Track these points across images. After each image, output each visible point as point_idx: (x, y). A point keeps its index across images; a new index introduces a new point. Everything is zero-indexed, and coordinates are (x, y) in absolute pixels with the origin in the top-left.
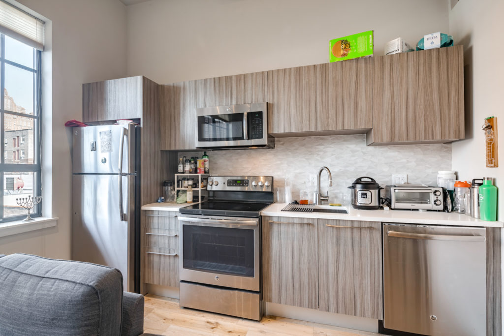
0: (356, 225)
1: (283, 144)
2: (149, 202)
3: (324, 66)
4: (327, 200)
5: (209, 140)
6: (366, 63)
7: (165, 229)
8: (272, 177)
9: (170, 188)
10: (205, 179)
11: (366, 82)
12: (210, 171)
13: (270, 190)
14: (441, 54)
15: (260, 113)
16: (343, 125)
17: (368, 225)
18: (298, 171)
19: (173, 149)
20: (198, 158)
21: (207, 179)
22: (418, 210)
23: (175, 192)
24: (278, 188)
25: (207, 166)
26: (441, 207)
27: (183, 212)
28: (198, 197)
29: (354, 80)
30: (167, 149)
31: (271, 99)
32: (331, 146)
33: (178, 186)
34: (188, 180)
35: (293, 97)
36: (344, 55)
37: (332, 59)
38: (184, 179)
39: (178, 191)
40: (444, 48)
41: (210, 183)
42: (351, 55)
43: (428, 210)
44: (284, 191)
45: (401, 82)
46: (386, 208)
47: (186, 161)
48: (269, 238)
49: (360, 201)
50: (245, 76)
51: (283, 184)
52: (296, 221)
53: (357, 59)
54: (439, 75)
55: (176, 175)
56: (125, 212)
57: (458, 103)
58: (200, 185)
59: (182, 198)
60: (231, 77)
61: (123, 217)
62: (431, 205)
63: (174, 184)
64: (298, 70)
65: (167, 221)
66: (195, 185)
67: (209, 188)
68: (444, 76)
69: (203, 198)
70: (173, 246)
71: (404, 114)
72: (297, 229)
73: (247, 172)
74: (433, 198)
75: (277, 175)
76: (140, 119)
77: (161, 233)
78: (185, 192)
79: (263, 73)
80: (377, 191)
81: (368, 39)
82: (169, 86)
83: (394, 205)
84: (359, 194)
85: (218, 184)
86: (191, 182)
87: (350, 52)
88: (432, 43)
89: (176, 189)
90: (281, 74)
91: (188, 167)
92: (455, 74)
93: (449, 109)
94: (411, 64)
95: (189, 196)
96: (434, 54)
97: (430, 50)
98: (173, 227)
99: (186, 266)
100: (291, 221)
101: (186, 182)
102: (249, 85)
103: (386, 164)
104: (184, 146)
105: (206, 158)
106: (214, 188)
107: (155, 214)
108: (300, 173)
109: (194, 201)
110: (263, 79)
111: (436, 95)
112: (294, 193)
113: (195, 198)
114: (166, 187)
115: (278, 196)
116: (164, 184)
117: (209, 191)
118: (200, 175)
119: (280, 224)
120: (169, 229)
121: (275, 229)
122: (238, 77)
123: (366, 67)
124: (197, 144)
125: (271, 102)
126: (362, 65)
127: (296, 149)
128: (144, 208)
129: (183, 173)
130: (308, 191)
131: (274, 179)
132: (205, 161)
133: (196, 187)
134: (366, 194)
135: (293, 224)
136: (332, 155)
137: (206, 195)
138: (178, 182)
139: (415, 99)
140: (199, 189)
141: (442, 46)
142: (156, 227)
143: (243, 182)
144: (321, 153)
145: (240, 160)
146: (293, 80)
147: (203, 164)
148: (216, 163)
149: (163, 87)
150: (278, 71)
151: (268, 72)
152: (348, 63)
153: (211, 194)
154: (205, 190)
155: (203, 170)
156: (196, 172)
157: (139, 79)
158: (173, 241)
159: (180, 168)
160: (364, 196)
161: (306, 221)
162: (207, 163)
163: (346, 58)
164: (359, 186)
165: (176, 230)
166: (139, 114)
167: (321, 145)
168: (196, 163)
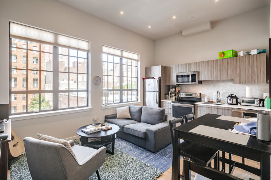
0: (223, 108)
1: (205, 83)
2: (163, 99)
3: (217, 61)
4: (220, 102)
5: (180, 82)
6: (231, 59)
7: (167, 107)
8: (201, 94)
9: (168, 96)
10: (178, 93)
11: (231, 65)
12: (180, 91)
13: (200, 97)
14: (258, 56)
15: (195, 75)
16: (223, 79)
17: (227, 108)
18: (210, 92)
19: (169, 84)
20: (176, 87)
21: (179, 93)
22: (251, 106)
23: (169, 97)
24: (203, 97)
25: (179, 89)
26: (259, 105)
27: (173, 102)
28: (176, 99)
29: (227, 64)
30: (167, 84)
31: (199, 70)
32: (223, 84)
33: (170, 95)
34: (173, 93)
35: (206, 69)
36: (223, 57)
37: (219, 58)
38: (172, 93)
39: (170, 97)
40: (259, 54)
41: (180, 94)
42: (225, 57)
43: (255, 106)
44: (205, 98)
45: (243, 65)
46: (239, 105)
47: (173, 88)
48: (197, 111)
49: (229, 102)
50: (191, 63)
51: (204, 96)
52: (205, 106)
53: (228, 58)
54: (257, 63)
55: (170, 92)
56: (157, 101)
57: (264, 72)
58: (177, 95)
59: (171, 98)
60: (186, 64)
61: (157, 103)
62: (255, 104)
63: (169, 94)
64: (208, 62)
65: (168, 104)
66: (175, 95)
67: (180, 96)
68: (259, 63)
69: (178, 99)
70: (170, 111)
71: (244, 75)
72: (205, 109)
73: (192, 92)
74: (256, 102)
75: (202, 93)
76: (160, 77)
77: (166, 107)
78: (172, 97)
79: (197, 62)
80: (236, 99)
81: (231, 52)
82: (168, 67)
83: (242, 104)
84: (229, 100)
85: (183, 95)
86: (174, 94)
87: (225, 56)
88: (254, 53)
89: (170, 96)
90: (202, 63)
91: (173, 90)
92: (263, 62)
93: (261, 74)
94: (247, 59)
95: (174, 98)
96: (255, 56)
97: (254, 55)
98: (170, 106)
99: (173, 116)
100: (204, 106)
101: (173, 94)
102: (192, 66)
103: (244, 90)
104: (172, 84)
105: (179, 87)
106: (182, 96)
107: (165, 102)
108: (211, 92)
109: (175, 100)
110: (197, 64)
111: (256, 69)
112: (208, 99)
113: (175, 99)
114: (167, 95)
115: (203, 99)
116: (166, 94)
117: (180, 97)
118: (177, 92)
119: (200, 106)
120: (169, 107)
121: (199, 108)
122: (189, 64)
123: (231, 60)
124: (176, 83)
125: (199, 71)
126: (230, 60)
127: (210, 84)
128: (162, 101)
129: (172, 91)
130: (213, 98)
131: (202, 94)
132: (178, 88)
133: (176, 95)
134: (231, 100)
135: (204, 107)
136: (223, 87)
137: (179, 98)
138: (170, 94)
139: (248, 70)
140: (177, 96)
141: (257, 54)
142: (165, 106)
143: (191, 95)
144: (219, 86)
145: (190, 88)
146: (206, 64)
147: (178, 89)
148: (182, 88)
149: (166, 67)
150: (201, 62)
151: (198, 62)
152: (225, 59)
153: (180, 98)
154: (178, 97)
155: (178, 90)
156: (176, 91)
157: (160, 66)
158: (170, 110)
159: (171, 90)
160: (230, 100)
161: (208, 106)
162: (179, 88)
163: (224, 58)
164: (229, 97)
165: (170, 107)
166: (160, 76)
167: (219, 83)
168: (176, 88)
